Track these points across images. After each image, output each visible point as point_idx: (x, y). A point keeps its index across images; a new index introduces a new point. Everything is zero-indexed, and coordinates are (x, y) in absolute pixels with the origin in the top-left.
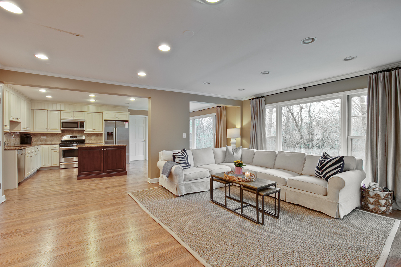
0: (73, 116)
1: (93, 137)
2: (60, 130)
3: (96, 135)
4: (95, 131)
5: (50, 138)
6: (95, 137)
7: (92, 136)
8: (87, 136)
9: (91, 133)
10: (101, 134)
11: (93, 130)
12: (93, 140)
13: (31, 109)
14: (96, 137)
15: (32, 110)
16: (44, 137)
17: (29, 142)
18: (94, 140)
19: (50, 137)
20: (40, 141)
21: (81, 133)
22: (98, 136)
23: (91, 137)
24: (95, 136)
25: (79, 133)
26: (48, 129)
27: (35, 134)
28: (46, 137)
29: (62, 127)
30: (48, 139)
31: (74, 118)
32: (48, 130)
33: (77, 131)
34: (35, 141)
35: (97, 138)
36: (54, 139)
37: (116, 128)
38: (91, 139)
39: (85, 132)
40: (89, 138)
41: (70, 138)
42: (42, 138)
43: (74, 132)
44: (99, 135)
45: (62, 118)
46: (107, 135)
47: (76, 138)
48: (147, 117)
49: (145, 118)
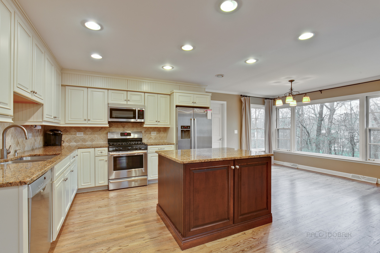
0: (126, 100)
1: (153, 133)
2: (107, 123)
3: (157, 131)
4: (159, 124)
5: (90, 136)
6: (156, 134)
7: (152, 132)
8: (145, 132)
9: (151, 128)
10: (166, 130)
11: (156, 123)
12: (154, 138)
13: (62, 85)
14: (158, 133)
15: (64, 87)
16: (81, 134)
17: (57, 143)
18: (155, 138)
19: (90, 134)
20: (75, 142)
21: (136, 127)
22: (161, 132)
23: (150, 134)
24: (155, 132)
25: (133, 127)
26: (89, 120)
27: (67, 130)
28: (84, 134)
29: (111, 117)
30: (87, 137)
31: (129, 103)
32: (89, 122)
33: (130, 125)
34: (67, 142)
35: (158, 135)
36: (95, 137)
37: (194, 120)
38: (151, 138)
39: (145, 126)
40: (147, 135)
41: (121, 136)
42: (77, 135)
43: (126, 126)
44: (162, 130)
45: (110, 102)
46: (181, 130)
47: (130, 136)
48: (225, 103)
49: (222, 104)
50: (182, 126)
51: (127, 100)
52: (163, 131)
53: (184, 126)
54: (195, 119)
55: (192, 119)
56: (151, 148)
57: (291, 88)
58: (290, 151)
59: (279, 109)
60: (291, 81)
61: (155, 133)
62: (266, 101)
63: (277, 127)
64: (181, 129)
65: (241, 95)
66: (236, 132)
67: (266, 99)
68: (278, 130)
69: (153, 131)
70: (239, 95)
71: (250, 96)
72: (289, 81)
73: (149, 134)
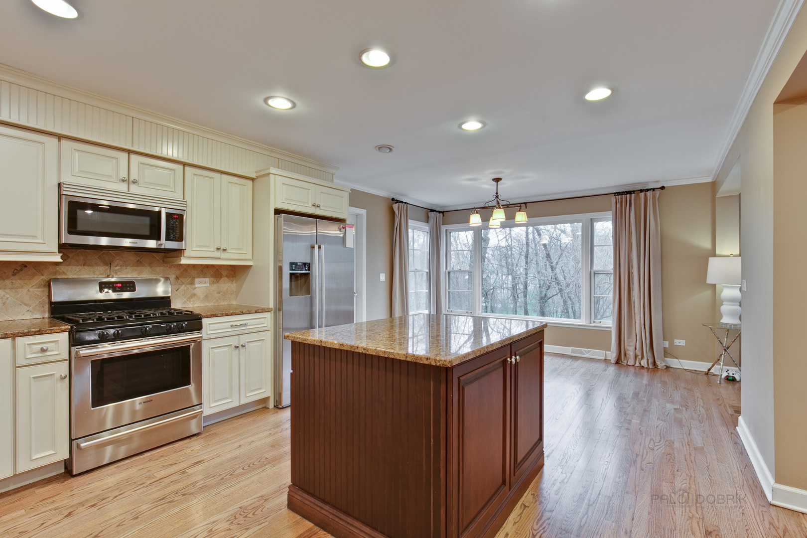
0: (127, 178)
1: (200, 283)
2: (56, 250)
3: (212, 276)
4: (224, 255)
6: (208, 285)
7: (197, 280)
8: (177, 278)
9: (194, 266)
10: (235, 272)
11: (218, 254)
12: (202, 297)
14: (213, 283)
18: (206, 297)
21: (151, 265)
22: (222, 280)
23: (192, 283)
24: (207, 280)
25: (139, 263)
31: (134, 189)
33: (131, 257)
35: (215, 287)
37: (319, 247)
38: (195, 295)
39: (184, 261)
40: (183, 287)
41: (101, 291)
43: (117, 262)
44: (224, 273)
45: (66, 179)
46: (290, 273)
47: (134, 290)
48: (363, 212)
49: (357, 216)
50: (291, 264)
51: (127, 181)
52: (227, 277)
53: (296, 264)
54: (323, 247)
55: (316, 247)
56: (211, 326)
57: (497, 193)
58: (471, 313)
59: (450, 233)
60: (497, 180)
61: (205, 283)
62: (432, 214)
63: (446, 269)
64: (290, 270)
65: (393, 199)
66: (383, 277)
67: (432, 211)
68: (449, 273)
69: (199, 277)
70: (388, 199)
71: (407, 203)
72: (493, 180)
73: (187, 284)
